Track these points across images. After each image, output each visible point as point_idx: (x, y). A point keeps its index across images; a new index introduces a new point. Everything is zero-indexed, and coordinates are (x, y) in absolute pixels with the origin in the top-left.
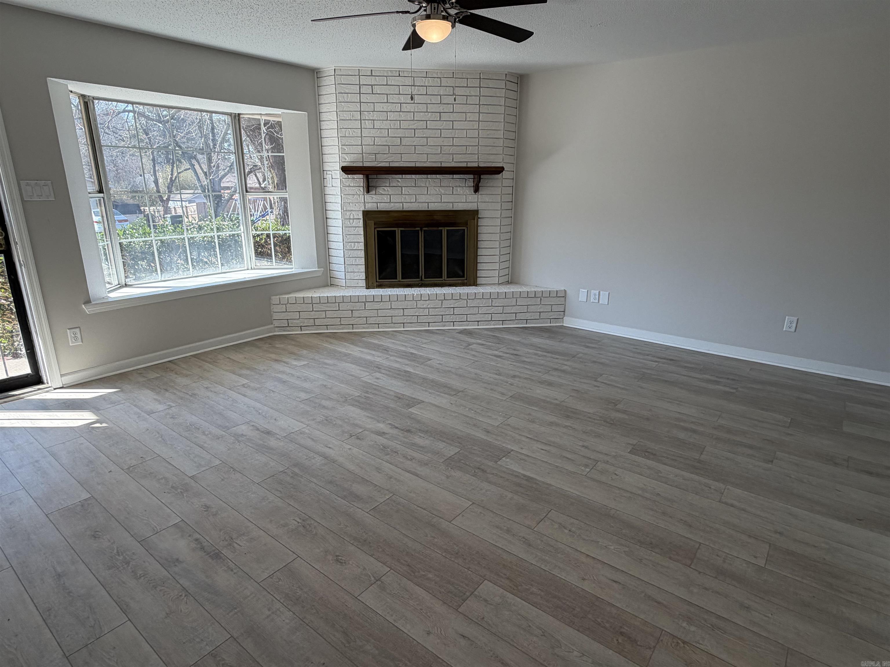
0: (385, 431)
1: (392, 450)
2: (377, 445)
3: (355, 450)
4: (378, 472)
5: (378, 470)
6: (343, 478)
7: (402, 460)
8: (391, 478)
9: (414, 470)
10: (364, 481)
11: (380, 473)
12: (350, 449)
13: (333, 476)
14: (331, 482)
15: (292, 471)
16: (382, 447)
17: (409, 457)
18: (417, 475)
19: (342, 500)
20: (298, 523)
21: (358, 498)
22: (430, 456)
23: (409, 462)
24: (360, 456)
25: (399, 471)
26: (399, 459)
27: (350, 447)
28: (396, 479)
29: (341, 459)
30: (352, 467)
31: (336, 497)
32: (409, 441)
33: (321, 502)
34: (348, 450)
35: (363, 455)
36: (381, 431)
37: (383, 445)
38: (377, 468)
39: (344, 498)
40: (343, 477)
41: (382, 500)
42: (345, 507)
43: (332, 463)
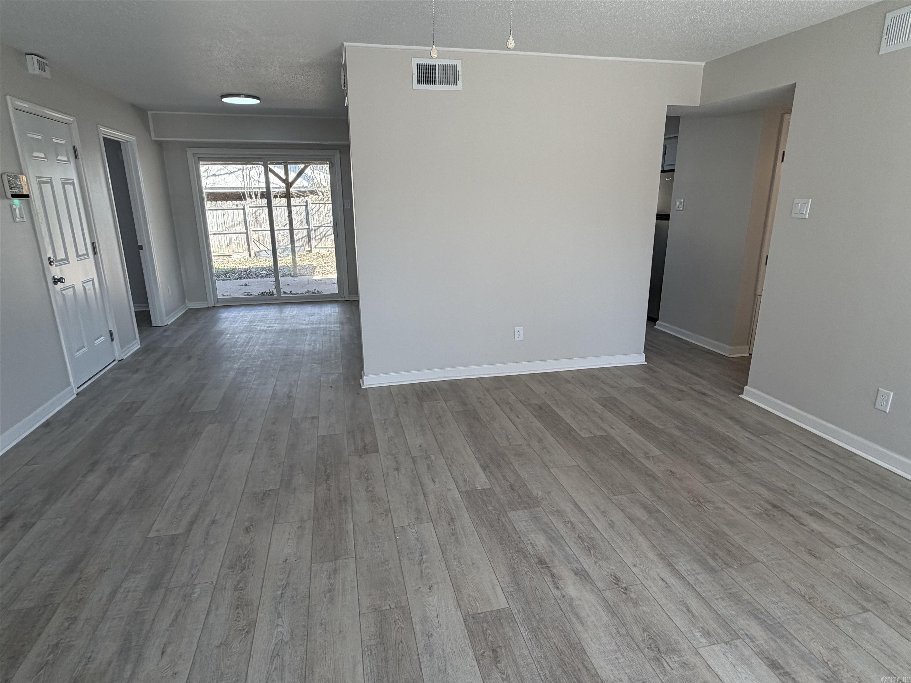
0: (572, 574)
1: (583, 541)
2: (596, 557)
3: (629, 561)
4: (613, 523)
5: (612, 525)
6: (654, 530)
7: (580, 525)
8: (603, 512)
9: (575, 510)
10: (632, 519)
11: (611, 521)
12: (635, 566)
13: (664, 537)
14: (669, 531)
15: (716, 561)
16: (592, 552)
17: (569, 525)
18: (576, 505)
19: (660, 509)
20: (705, 506)
21: (645, 507)
22: (546, 517)
23: (573, 520)
24: (625, 549)
25: (590, 516)
26: (582, 528)
27: (634, 569)
28: (599, 509)
29: (651, 555)
30: (641, 539)
31: (666, 514)
32: (553, 547)
33: (682, 515)
34: (638, 565)
35: (622, 550)
36: (578, 578)
37: (588, 553)
38: (612, 527)
39: (658, 511)
40: (654, 532)
41: (623, 496)
42: (659, 503)
43: (663, 553)
